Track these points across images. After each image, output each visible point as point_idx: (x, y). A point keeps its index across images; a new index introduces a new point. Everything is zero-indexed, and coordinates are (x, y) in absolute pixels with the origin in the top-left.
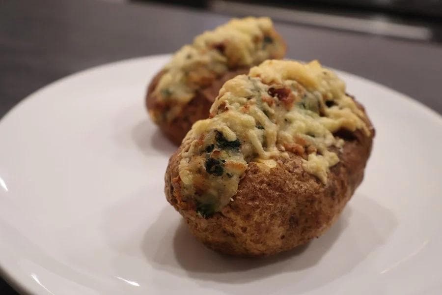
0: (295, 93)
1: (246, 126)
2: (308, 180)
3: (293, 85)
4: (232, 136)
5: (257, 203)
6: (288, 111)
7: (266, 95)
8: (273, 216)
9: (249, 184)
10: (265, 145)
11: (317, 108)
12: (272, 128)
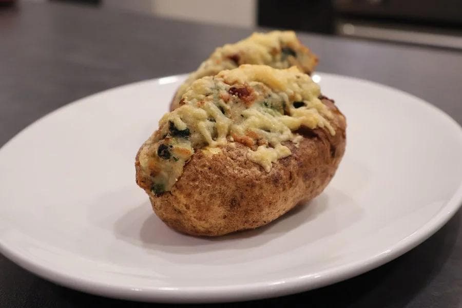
0: (257, 93)
1: (198, 118)
2: (250, 168)
3: (257, 86)
4: (182, 126)
5: (197, 183)
6: (247, 108)
7: (225, 93)
8: (212, 196)
9: (192, 167)
10: (215, 136)
11: (282, 107)
12: (223, 121)
